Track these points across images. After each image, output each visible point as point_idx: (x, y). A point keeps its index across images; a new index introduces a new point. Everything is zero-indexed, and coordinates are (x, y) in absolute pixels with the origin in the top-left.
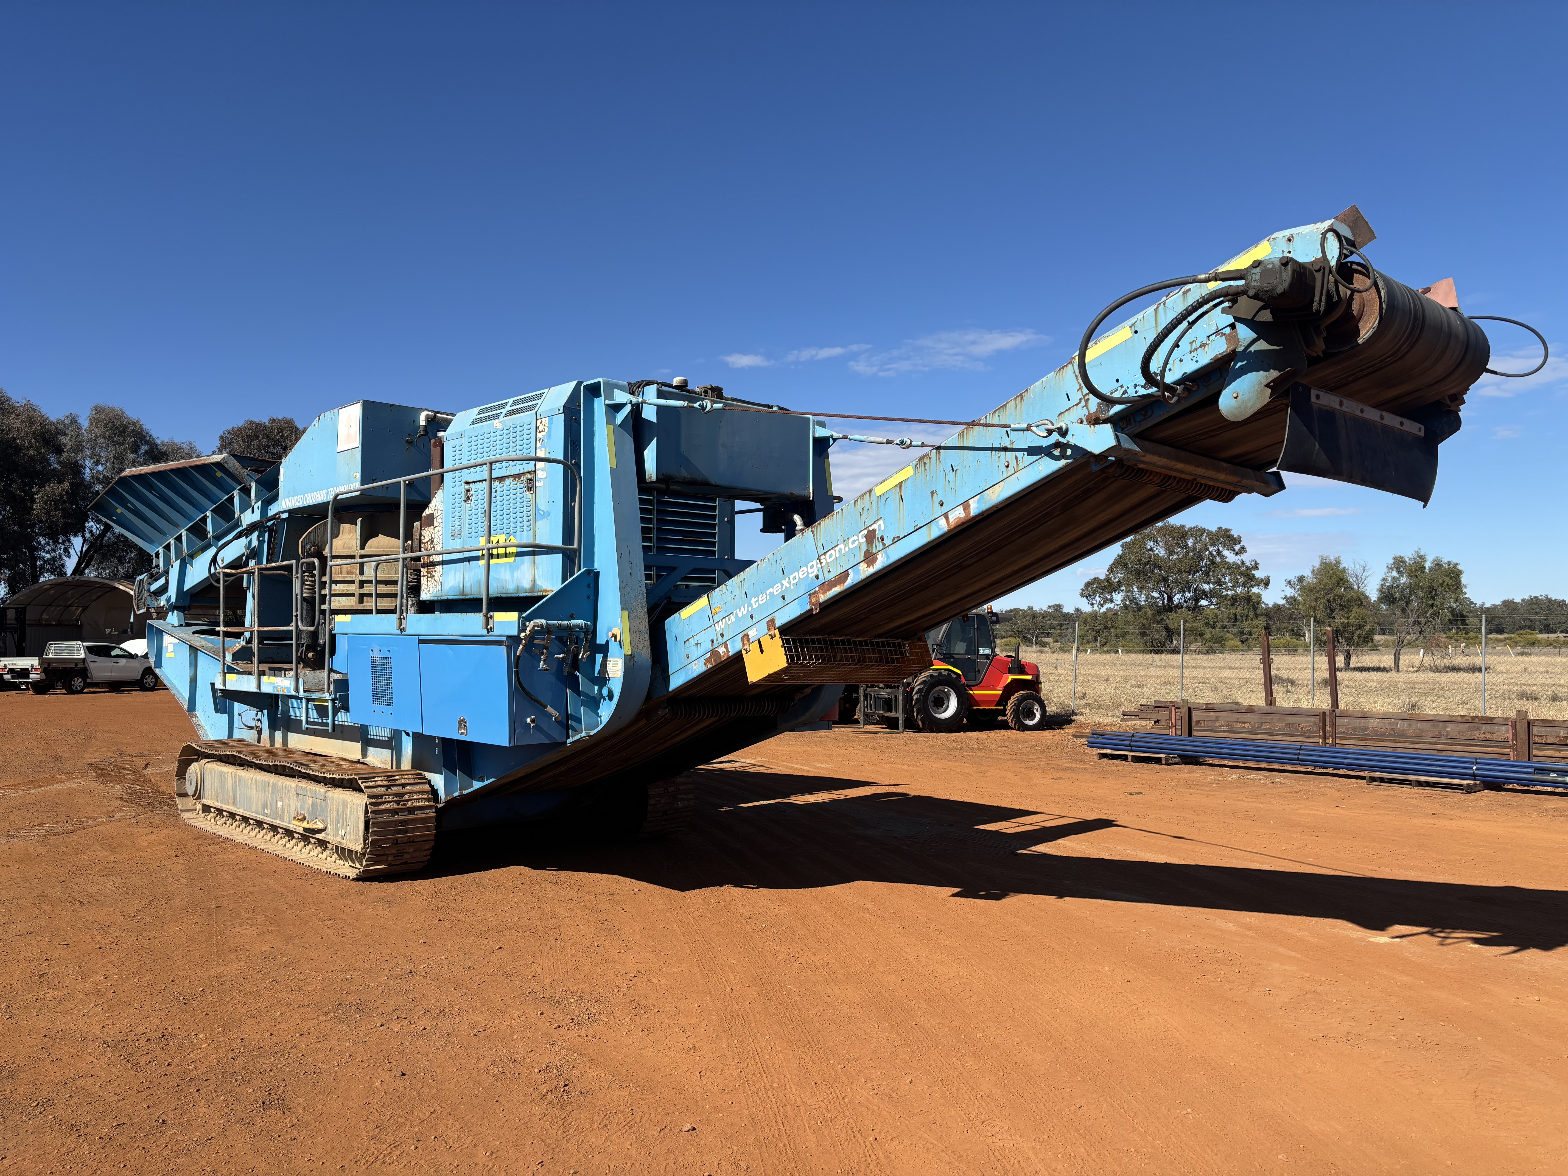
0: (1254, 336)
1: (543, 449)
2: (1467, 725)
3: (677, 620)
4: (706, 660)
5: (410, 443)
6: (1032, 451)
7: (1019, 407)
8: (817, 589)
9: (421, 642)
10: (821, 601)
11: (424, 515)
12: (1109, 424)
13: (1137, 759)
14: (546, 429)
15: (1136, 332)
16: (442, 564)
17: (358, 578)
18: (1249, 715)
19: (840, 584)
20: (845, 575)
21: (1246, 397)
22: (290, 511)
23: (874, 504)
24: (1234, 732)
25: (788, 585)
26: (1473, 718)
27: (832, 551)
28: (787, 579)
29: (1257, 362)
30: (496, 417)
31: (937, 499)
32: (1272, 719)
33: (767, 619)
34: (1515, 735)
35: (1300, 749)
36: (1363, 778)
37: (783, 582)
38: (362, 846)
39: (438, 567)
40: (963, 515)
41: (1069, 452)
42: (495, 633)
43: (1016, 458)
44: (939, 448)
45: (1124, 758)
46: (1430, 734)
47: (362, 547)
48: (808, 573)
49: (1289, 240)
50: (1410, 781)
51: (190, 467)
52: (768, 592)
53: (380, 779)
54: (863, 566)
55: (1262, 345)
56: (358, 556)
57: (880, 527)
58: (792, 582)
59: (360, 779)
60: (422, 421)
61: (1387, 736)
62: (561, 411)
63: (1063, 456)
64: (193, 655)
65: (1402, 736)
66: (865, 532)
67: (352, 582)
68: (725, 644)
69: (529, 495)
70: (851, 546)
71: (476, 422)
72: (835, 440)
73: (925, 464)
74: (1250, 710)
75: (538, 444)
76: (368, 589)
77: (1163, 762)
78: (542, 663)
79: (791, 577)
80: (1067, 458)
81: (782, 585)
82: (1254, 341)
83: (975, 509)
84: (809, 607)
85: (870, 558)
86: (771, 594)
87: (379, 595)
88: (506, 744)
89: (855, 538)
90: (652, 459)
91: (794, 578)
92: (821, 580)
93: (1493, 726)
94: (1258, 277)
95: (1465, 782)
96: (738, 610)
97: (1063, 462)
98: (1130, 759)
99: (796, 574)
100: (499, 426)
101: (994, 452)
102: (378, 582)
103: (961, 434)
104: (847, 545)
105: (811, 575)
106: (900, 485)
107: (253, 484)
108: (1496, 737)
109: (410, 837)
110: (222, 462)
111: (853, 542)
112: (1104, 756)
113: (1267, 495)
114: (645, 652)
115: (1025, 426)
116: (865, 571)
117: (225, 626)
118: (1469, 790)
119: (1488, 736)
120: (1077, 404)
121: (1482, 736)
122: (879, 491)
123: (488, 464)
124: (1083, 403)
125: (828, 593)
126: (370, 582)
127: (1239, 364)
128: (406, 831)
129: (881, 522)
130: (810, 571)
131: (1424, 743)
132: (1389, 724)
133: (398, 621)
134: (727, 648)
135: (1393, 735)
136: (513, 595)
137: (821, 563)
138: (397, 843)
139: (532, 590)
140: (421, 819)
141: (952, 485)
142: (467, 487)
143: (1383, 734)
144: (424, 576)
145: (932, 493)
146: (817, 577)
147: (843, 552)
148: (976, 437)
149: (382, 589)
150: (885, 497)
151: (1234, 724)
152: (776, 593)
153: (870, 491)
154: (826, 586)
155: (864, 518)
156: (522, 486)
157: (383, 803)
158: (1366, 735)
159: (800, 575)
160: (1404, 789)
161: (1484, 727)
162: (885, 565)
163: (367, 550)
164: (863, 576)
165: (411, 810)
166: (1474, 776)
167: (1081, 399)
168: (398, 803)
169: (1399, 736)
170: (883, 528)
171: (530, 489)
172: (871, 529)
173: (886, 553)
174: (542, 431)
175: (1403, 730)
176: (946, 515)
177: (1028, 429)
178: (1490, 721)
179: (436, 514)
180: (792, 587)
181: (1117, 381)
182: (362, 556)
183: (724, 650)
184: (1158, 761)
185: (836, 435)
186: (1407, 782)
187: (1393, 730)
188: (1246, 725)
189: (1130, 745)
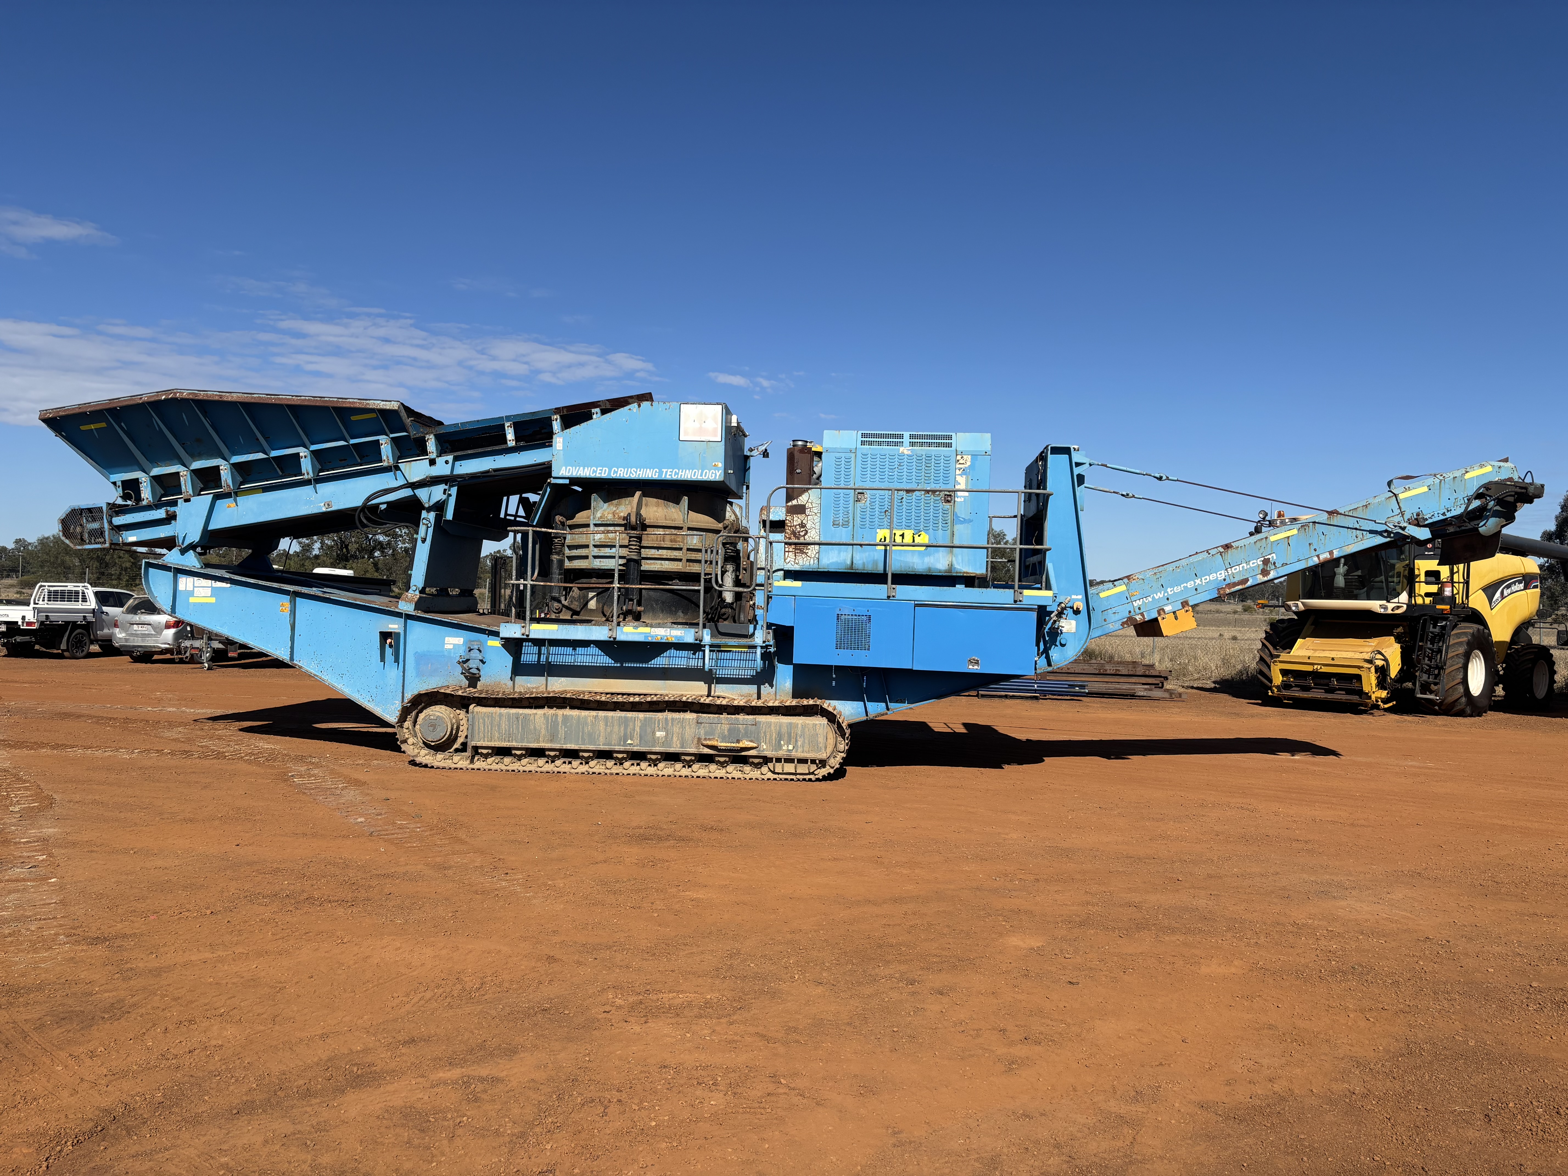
0: (1496, 504)
1: (964, 476)
3: (1095, 598)
4: (1121, 622)
6: (1371, 532)
7: (1364, 510)
8: (1224, 586)
9: (916, 605)
10: (1226, 592)
12: (1427, 528)
14: (969, 463)
15: (1430, 490)
16: (820, 545)
17: (685, 546)
19: (1242, 584)
20: (1247, 580)
21: (1490, 527)
22: (576, 479)
23: (1269, 545)
25: (1199, 583)
27: (1237, 567)
28: (1198, 579)
31: (1313, 548)
33: (1180, 600)
37: (1195, 580)
38: (829, 754)
39: (812, 546)
40: (1329, 556)
41: (1392, 535)
42: (1024, 603)
43: (1363, 534)
44: (1314, 522)
47: (688, 521)
52: (1182, 586)
54: (1262, 576)
56: (685, 528)
57: (1273, 557)
58: (1204, 581)
62: (990, 454)
63: (1389, 536)
66: (1263, 559)
67: (679, 549)
68: (1142, 614)
69: (949, 506)
70: (1252, 565)
73: (1305, 529)
75: (958, 472)
76: (693, 556)
79: (1203, 578)
80: (1391, 538)
81: (1195, 583)
83: (1337, 554)
84: (1216, 595)
85: (1265, 572)
86: (1185, 587)
89: (1255, 561)
91: (1206, 579)
92: (1228, 581)
96: (1155, 595)
97: (1389, 539)
99: (1207, 577)
100: (903, 452)
101: (1348, 529)
103: (1329, 518)
104: (1249, 564)
105: (1218, 578)
106: (1288, 537)
107: (431, 437)
111: (1253, 563)
116: (1261, 579)
120: (1397, 515)
122: (1274, 539)
124: (1400, 515)
125: (1232, 589)
126: (697, 550)
127: (1488, 514)
129: (1274, 555)
130: (1218, 576)
134: (1143, 616)
136: (927, 574)
137: (1227, 572)
139: (950, 570)
141: (1322, 542)
142: (858, 491)
144: (788, 552)
145: (1310, 544)
146: (1225, 580)
147: (1246, 568)
148: (1337, 520)
150: (1277, 542)
152: (1189, 587)
153: (1266, 538)
154: (1229, 586)
155: (1261, 551)
156: (939, 498)
159: (1213, 577)
162: (1275, 577)
163: (691, 524)
164: (1259, 582)
167: (1399, 513)
170: (1275, 558)
171: (949, 501)
172: (1267, 558)
173: (1277, 571)
174: (964, 464)
176: (1318, 556)
177: (1385, 524)
179: (808, 505)
180: (1203, 584)
181: (1418, 508)
182: (689, 529)
183: (1139, 616)
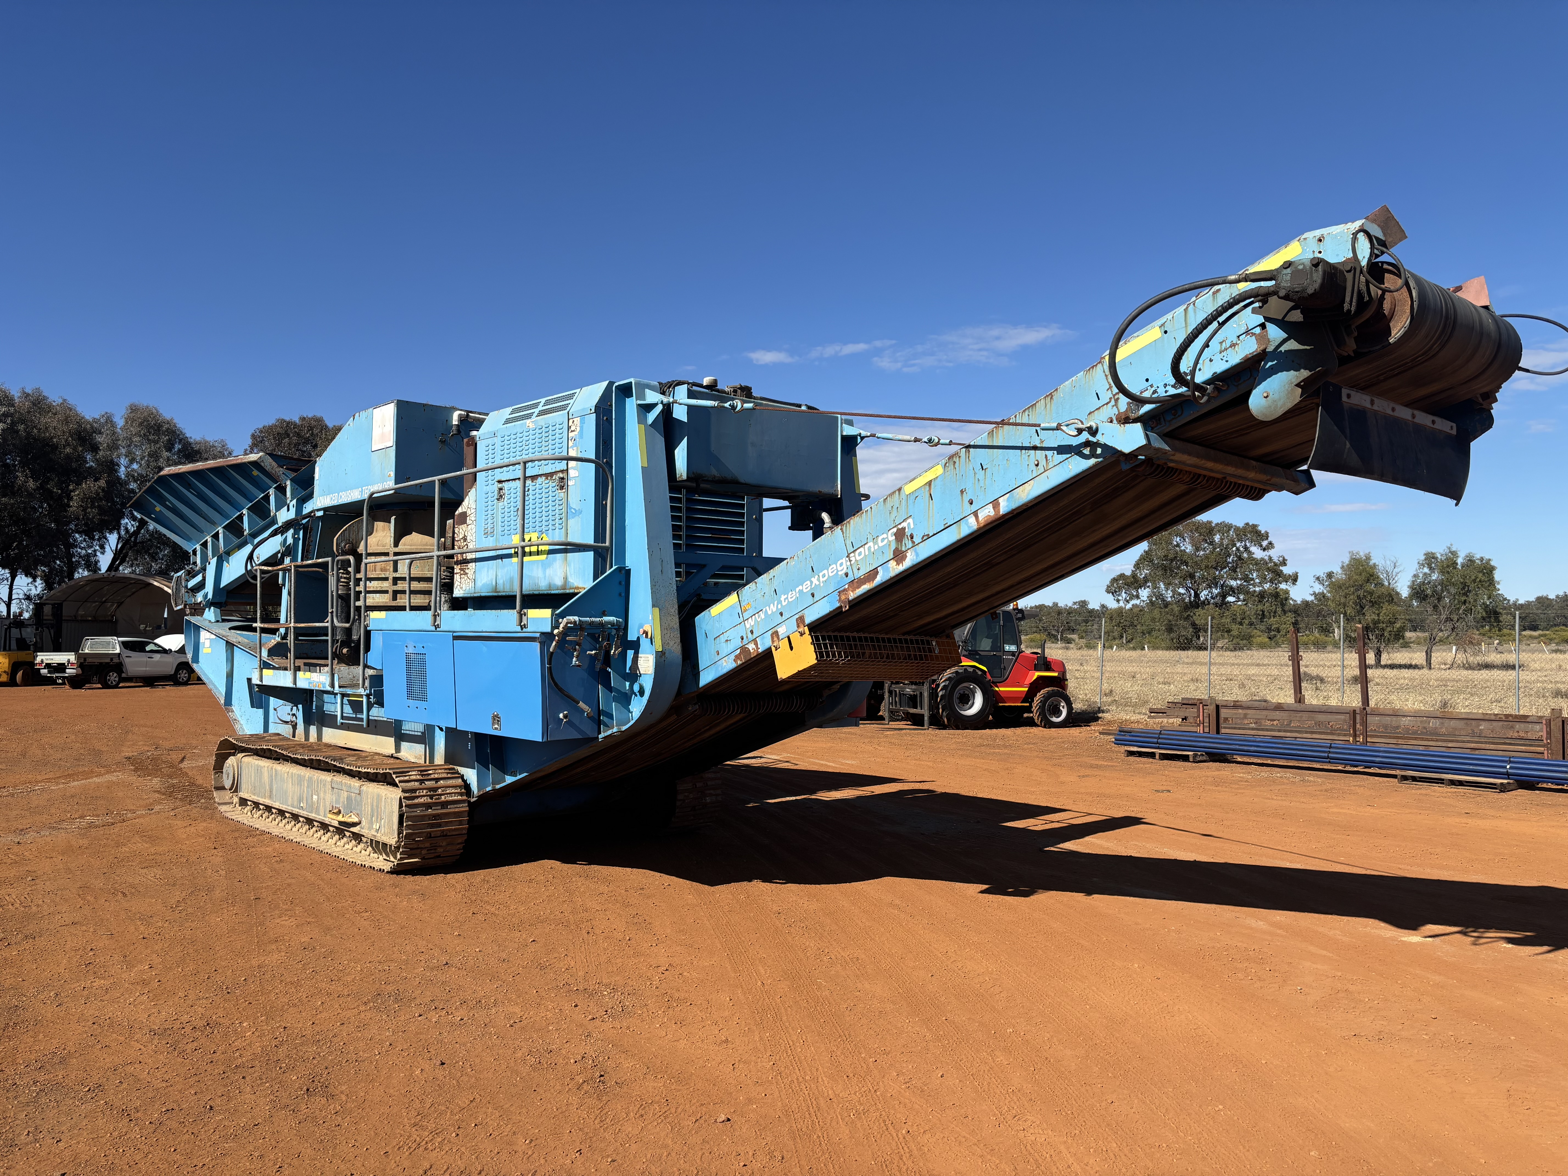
0: (1285, 335)
1: (575, 448)
2: (1501, 723)
3: (707, 616)
4: (736, 656)
5: (443, 442)
6: (1062, 450)
7: (1048, 406)
8: (847, 586)
9: (455, 638)
10: (851, 598)
11: (457, 513)
12: (1139, 424)
13: (1164, 757)
14: (578, 429)
15: (1166, 332)
16: (475, 562)
17: (391, 575)
18: (1277, 713)
19: (869, 582)
20: (874, 573)
21: (1276, 396)
22: (325, 509)
23: (904, 502)
24: (1263, 730)
25: (817, 583)
26: (1507, 716)
27: (862, 549)
28: (817, 576)
29: (1287, 362)
30: (529, 416)
31: (966, 498)
32: (1301, 717)
33: (797, 616)
34: (1549, 733)
35: (1330, 747)
36: (1395, 776)
37: (813, 579)
38: (396, 839)
39: (471, 564)
40: (992, 513)
41: (1099, 451)
42: (528, 630)
43: (1046, 456)
44: (968, 447)
45: (1152, 755)
46: (1463, 733)
47: (396, 544)
48: (838, 571)
49: (1320, 240)
50: (1443, 780)
51: (227, 466)
52: (797, 590)
53: (413, 773)
54: (893, 563)
55: (1292, 345)
56: (391, 553)
57: (909, 525)
58: (822, 579)
59: (394, 773)
60: (455, 420)
61: (1419, 734)
62: (593, 411)
63: (1093, 455)
64: (229, 651)
65: (1434, 734)
66: (895, 530)
67: (386, 579)
68: (755, 641)
69: (561, 494)
70: (881, 544)
71: (508, 421)
72: (862, 438)
73: (955, 462)
74: (1279, 707)
75: (571, 444)
76: (401, 586)
77: (1191, 759)
78: (574, 659)
79: (821, 575)
80: (1097, 456)
81: (812, 582)
82: (1284, 341)
83: (1005, 507)
84: (838, 605)
85: (899, 556)
86: (801, 591)
87: (412, 592)
88: (539, 739)
89: (885, 536)
90: (682, 457)
91: (824, 576)
92: (851, 577)
93: (1527, 725)
94: (1288, 278)
95: (1499, 781)
96: (767, 608)
97: (1093, 461)
98: (1157, 757)
99: (825, 572)
100: (532, 426)
101: (1023, 451)
102: (412, 579)
103: (991, 433)
104: (877, 543)
105: (840, 573)
106: (929, 483)
107: (288, 483)
108: (1530, 736)
109: (443, 831)
110: (259, 461)
111: (883, 540)
112: (1131, 753)
113: (1297, 494)
114: (676, 648)
115: (1054, 425)
116: (895, 569)
117: (262, 622)
118: (1503, 789)
119: (1522, 734)
120: (1107, 404)
121: (1516, 735)
122: (908, 489)
123: (522, 464)
124: (1113, 402)
125: (857, 591)
126: (404, 579)
127: (1270, 364)
128: (439, 825)
129: (910, 520)
130: (839, 568)
131: (1457, 741)
132: (1421, 722)
133: (433, 618)
134: (756, 644)
135: (1426, 734)
136: (545, 592)
137: (850, 561)
138: (430, 837)
139: (564, 587)
140: (455, 813)
141: (982, 483)
142: (500, 485)
143: (1415, 733)
144: (457, 573)
145: (962, 492)
146: (847, 575)
147: (872, 550)
148: (1005, 436)
149: (415, 585)
150: (915, 495)
151: (1263, 722)
152: (805, 591)
153: (900, 490)
154: (856, 584)
155: (893, 516)
156: (554, 484)
157: (417, 797)
158: (1397, 733)
159: (829, 572)
160: (1436, 787)
161: (1517, 726)
162: (915, 563)
163: (401, 548)
164: (892, 574)
165: (445, 804)
166: (1508, 775)
167: (1111, 399)
168: (431, 797)
169: (1431, 734)
170: (912, 526)
171: (562, 488)
172: (900, 527)
173: (916, 551)
174: (574, 431)
175: (1436, 728)
176: (975, 514)
177: (1058, 428)
178: (1523, 719)
179: (469, 513)
180: (822, 585)
181: (1147, 380)
182: (396, 554)
183: (754, 646)
184: (1185, 758)
185: (863, 433)
186: (1440, 781)
187: (1425, 728)
188: (1275, 723)
189: (1157, 743)
